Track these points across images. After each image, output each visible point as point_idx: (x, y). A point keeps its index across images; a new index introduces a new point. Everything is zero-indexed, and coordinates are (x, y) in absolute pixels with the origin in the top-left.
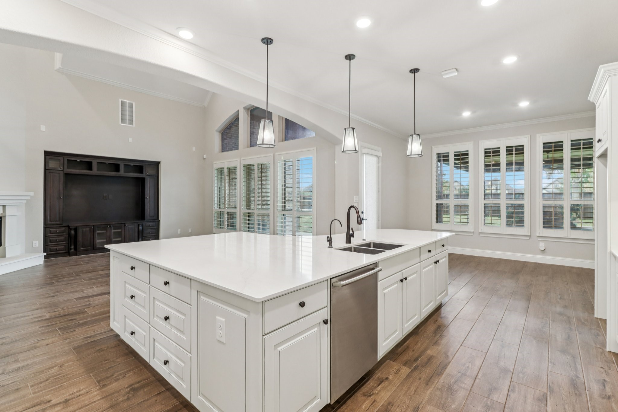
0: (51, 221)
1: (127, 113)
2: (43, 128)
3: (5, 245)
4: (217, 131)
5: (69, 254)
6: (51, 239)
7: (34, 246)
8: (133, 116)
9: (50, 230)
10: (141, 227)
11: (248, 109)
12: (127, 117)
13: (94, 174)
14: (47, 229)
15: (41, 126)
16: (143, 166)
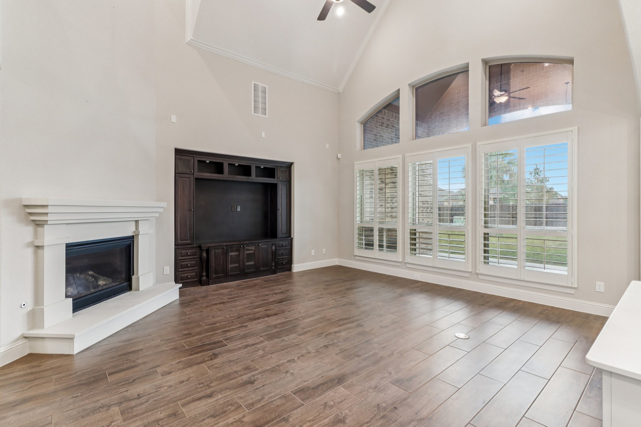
0: (181, 240)
1: (260, 100)
2: (174, 119)
3: (138, 274)
4: (358, 122)
5: (201, 283)
6: (182, 263)
7: (165, 273)
8: (266, 104)
9: (181, 252)
10: (274, 248)
11: (413, 87)
12: (260, 105)
13: (225, 179)
14: (178, 250)
15: (172, 116)
16: (274, 169)
